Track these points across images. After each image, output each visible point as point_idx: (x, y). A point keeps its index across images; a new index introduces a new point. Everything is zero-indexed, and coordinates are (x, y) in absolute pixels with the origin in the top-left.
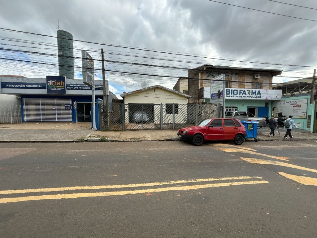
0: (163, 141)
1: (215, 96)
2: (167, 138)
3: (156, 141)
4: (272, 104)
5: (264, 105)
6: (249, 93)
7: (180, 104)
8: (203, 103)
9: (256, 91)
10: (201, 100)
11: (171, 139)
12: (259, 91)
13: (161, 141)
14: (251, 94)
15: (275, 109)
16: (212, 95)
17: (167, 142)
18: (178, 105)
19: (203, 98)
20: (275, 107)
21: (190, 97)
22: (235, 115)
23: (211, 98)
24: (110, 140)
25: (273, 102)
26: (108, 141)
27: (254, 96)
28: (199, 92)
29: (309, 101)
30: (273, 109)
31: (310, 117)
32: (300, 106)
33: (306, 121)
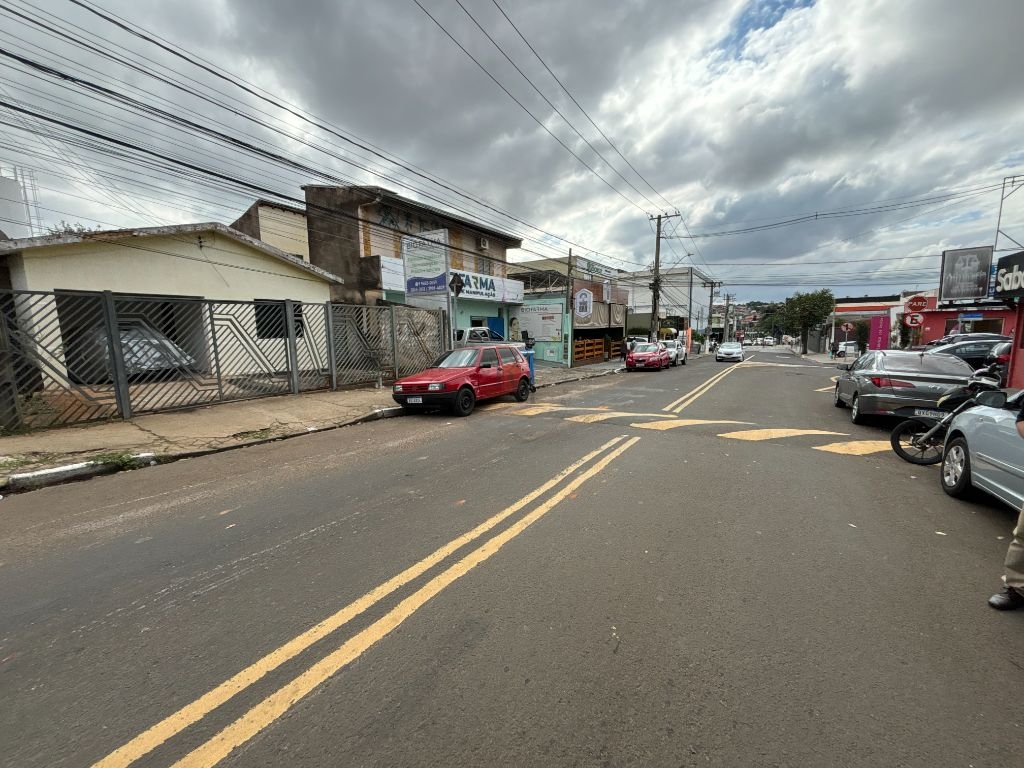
0: (355, 423)
1: (421, 286)
2: (362, 415)
3: (335, 428)
4: (508, 311)
5: (495, 315)
6: (475, 284)
7: (308, 304)
8: (379, 302)
9: (487, 280)
10: (371, 294)
11: (376, 414)
12: (492, 282)
13: (350, 424)
14: (478, 285)
15: (514, 322)
16: (411, 283)
17: (369, 424)
18: (299, 306)
19: (381, 289)
20: (514, 319)
21: (340, 280)
22: (470, 338)
23: (409, 290)
24: (154, 459)
25: (512, 307)
26: (147, 464)
27: (484, 290)
28: (361, 268)
29: (565, 310)
30: (511, 323)
31: (566, 337)
32: (553, 317)
33: (561, 346)
